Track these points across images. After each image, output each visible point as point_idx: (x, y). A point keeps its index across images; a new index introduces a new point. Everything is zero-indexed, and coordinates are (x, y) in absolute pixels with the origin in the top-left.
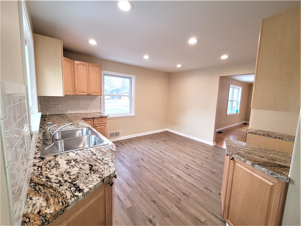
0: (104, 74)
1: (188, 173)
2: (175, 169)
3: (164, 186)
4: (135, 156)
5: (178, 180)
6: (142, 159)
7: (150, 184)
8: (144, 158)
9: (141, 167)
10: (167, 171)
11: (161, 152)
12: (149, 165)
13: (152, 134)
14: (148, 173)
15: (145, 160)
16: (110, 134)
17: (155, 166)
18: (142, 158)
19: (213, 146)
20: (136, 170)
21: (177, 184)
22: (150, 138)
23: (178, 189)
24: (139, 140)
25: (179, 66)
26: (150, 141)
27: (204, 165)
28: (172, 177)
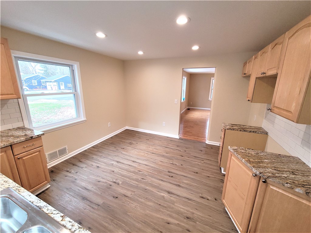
0: (15, 57)
1: (175, 183)
2: (161, 182)
3: (162, 217)
4: (102, 180)
5: (172, 198)
6: (115, 182)
7: (145, 223)
8: (116, 180)
9: (119, 196)
10: (154, 190)
11: (134, 162)
12: (128, 190)
13: (112, 137)
14: (134, 205)
15: (120, 183)
16: (50, 155)
17: (137, 187)
18: (115, 180)
19: (179, 138)
20: (115, 205)
21: (173, 206)
22: (112, 143)
23: (179, 213)
24: (98, 151)
25: (141, 53)
26: (112, 148)
27: (184, 166)
28: (163, 197)
